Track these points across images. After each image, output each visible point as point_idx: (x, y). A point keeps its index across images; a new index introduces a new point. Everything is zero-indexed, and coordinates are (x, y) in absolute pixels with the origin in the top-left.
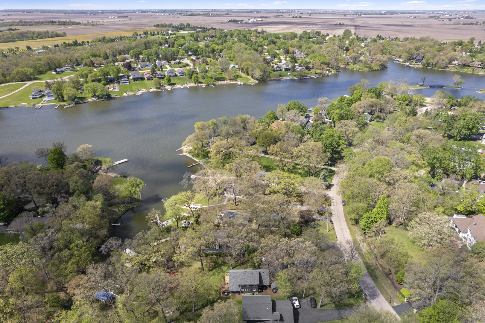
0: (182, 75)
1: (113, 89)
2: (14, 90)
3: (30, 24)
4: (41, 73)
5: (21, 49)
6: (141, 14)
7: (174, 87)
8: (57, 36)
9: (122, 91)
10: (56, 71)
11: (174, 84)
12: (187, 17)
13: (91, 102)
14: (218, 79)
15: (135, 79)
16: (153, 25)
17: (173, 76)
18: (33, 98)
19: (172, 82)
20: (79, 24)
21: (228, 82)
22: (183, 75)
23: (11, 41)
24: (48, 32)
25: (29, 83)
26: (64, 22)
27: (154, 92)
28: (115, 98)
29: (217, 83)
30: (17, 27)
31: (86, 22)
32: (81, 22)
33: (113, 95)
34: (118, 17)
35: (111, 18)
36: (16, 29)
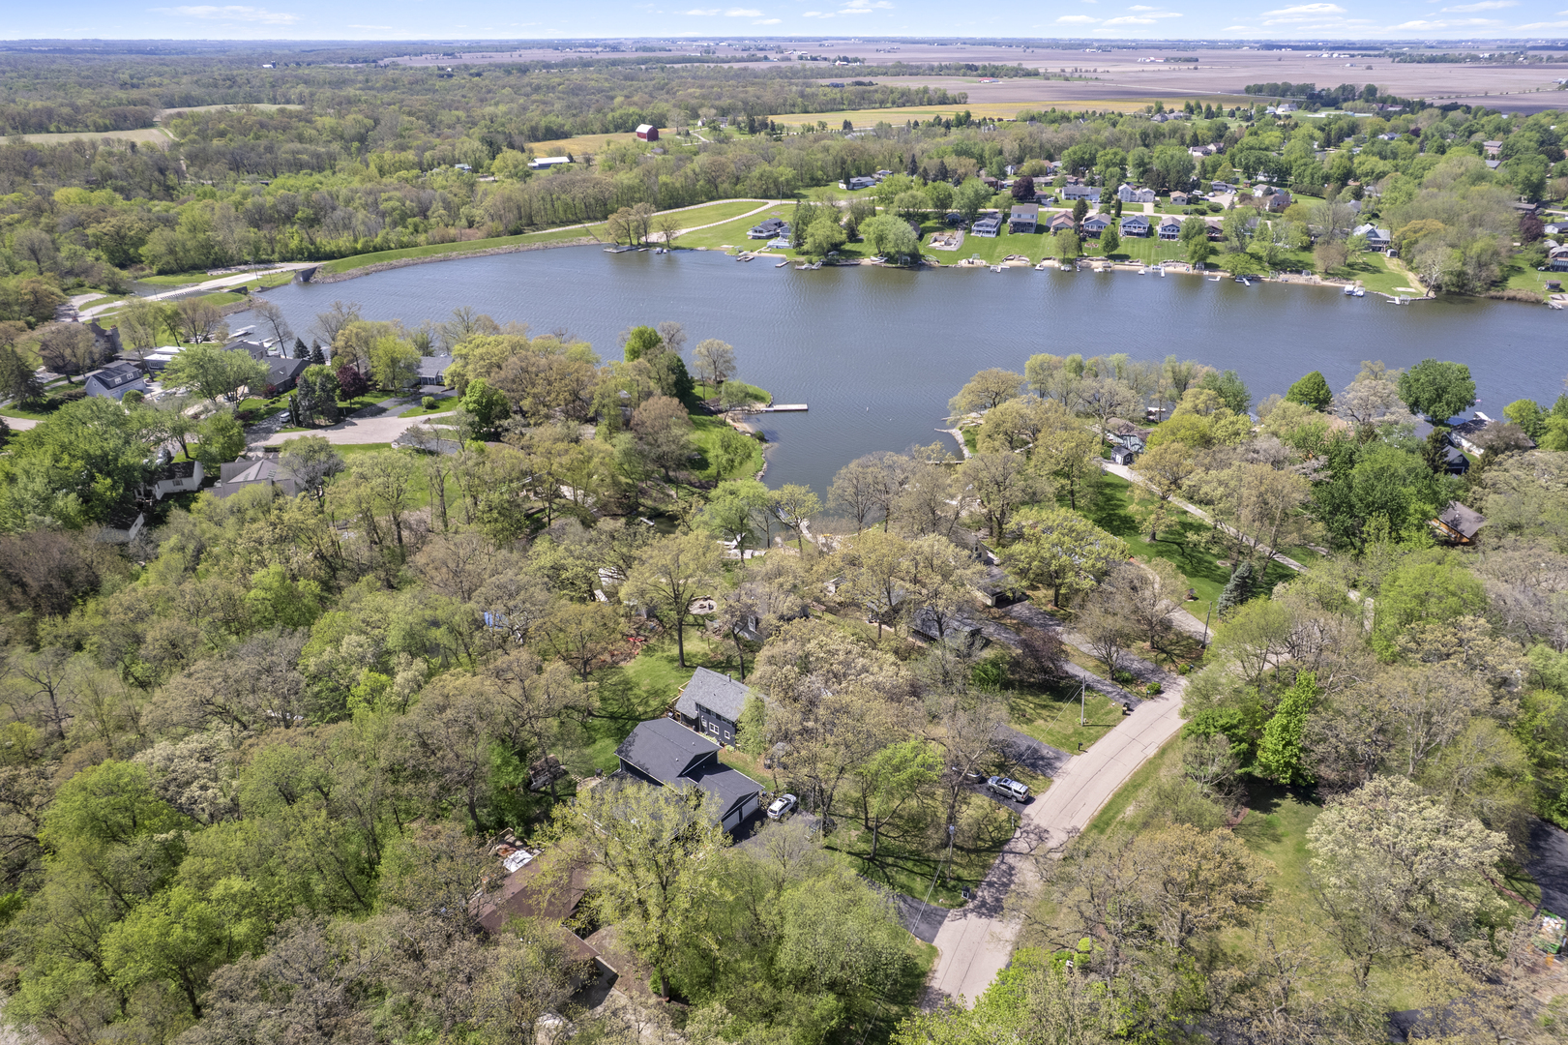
0: (1169, 237)
1: (941, 245)
2: (732, 216)
3: (913, 71)
4: (816, 182)
5: (830, 127)
6: (1255, 52)
7: (1118, 266)
8: (944, 101)
9: (962, 253)
10: (847, 182)
11: (1123, 258)
12: (1415, 65)
13: (867, 266)
14: (1279, 266)
15: (1019, 227)
16: (1243, 87)
17: (1138, 234)
18: (754, 238)
19: (1120, 251)
20: (1036, 74)
21: (1317, 279)
22: (1173, 237)
23: (832, 110)
24: (926, 91)
25: (772, 203)
26: (997, 68)
27: (1052, 269)
28: (931, 268)
29: (1267, 277)
30: (874, 80)
31: (1058, 70)
32: (1041, 71)
33: (932, 259)
34: (1167, 60)
35: (1144, 63)
36: (871, 84)
